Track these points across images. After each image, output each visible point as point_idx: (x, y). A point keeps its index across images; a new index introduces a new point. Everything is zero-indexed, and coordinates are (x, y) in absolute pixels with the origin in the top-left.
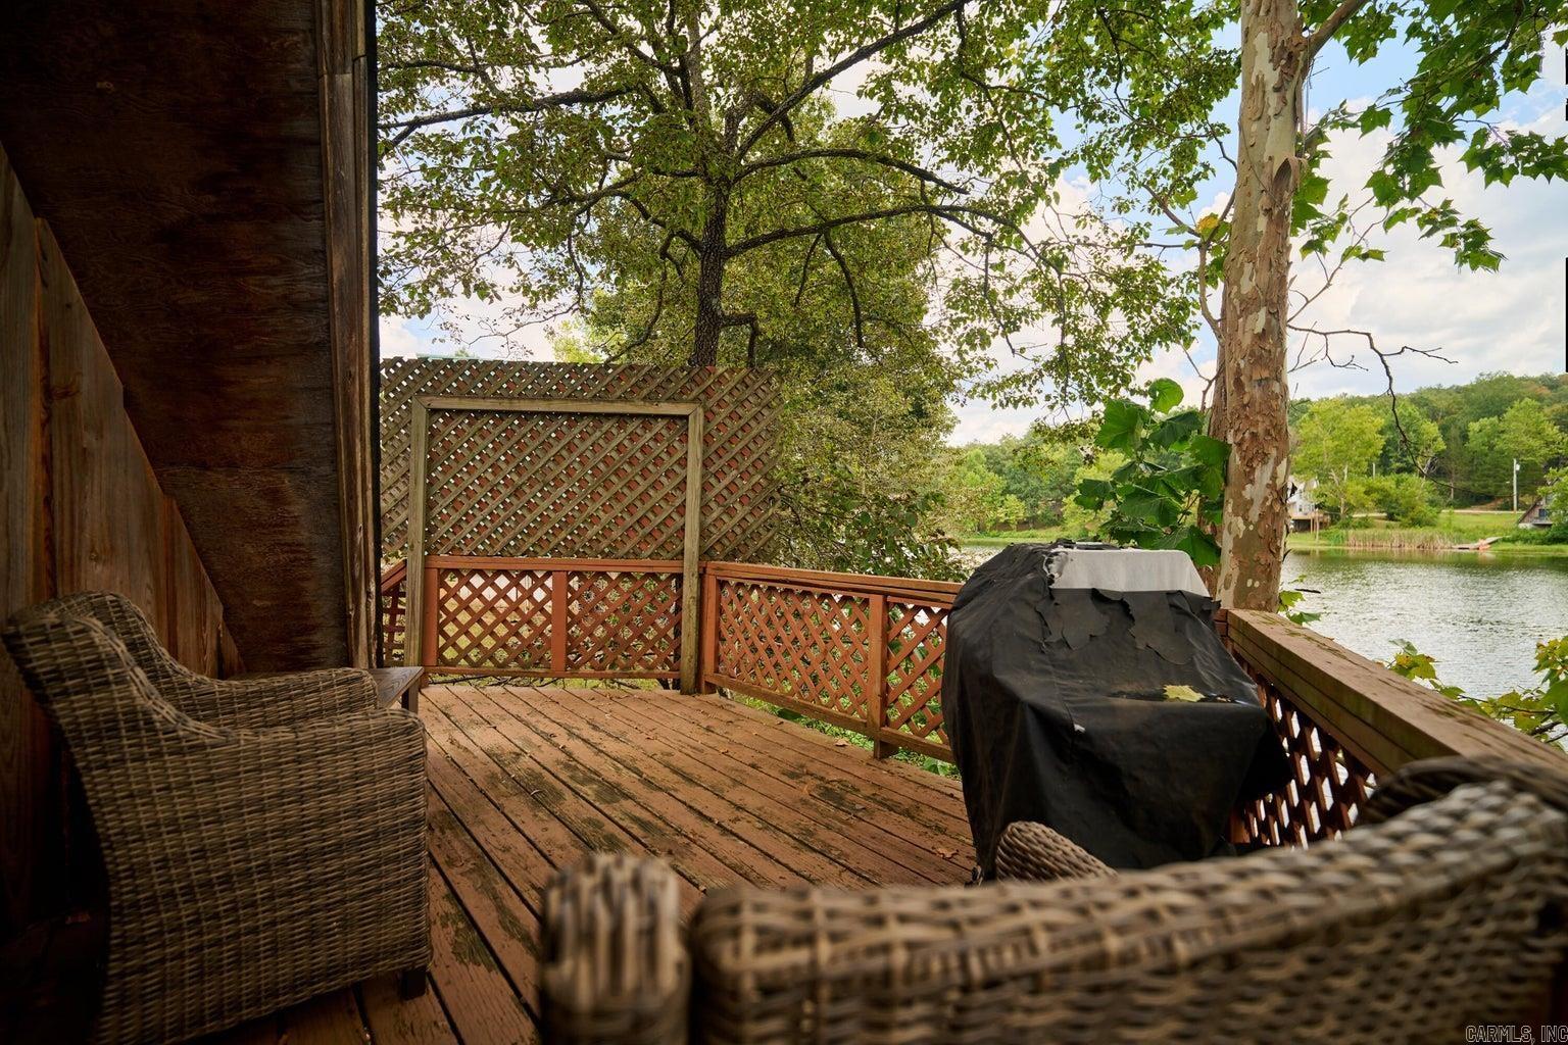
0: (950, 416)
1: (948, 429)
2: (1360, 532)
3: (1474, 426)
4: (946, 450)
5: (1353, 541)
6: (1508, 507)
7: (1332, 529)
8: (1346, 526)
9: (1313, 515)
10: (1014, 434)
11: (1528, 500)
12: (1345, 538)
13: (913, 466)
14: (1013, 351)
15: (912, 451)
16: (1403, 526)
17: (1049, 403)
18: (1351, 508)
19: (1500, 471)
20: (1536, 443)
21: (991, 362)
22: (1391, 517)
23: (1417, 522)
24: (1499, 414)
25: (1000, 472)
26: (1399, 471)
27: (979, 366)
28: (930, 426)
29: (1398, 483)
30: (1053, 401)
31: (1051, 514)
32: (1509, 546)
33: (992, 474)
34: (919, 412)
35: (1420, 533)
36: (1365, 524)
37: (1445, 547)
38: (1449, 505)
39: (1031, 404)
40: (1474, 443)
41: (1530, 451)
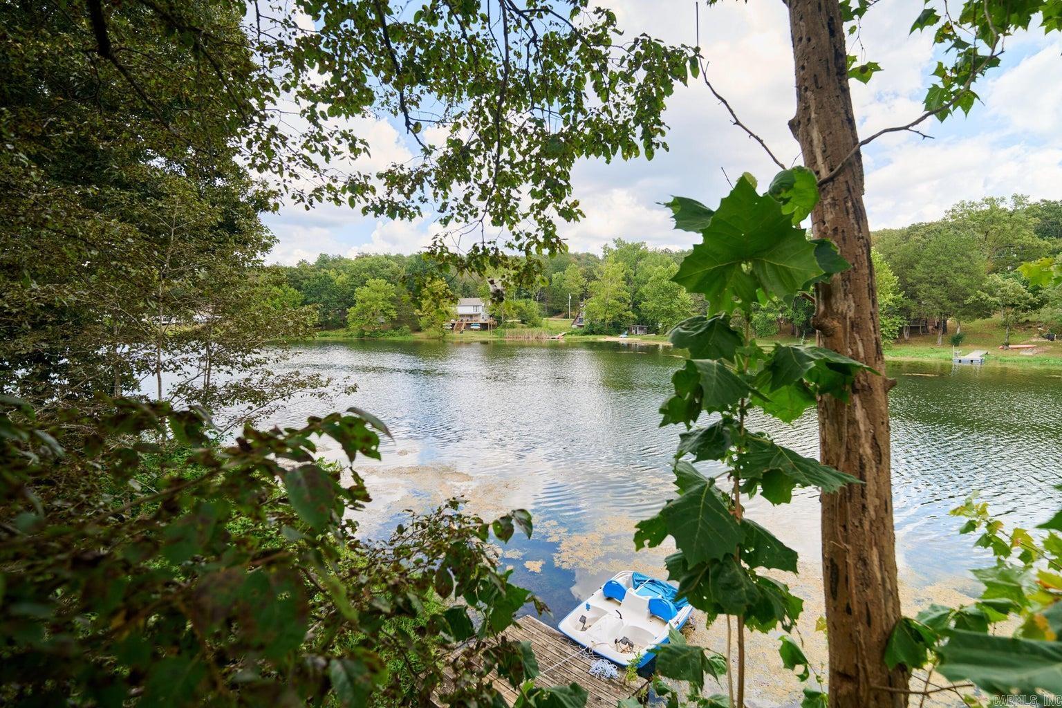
0: (269, 235)
1: (266, 248)
2: (511, 330)
3: (554, 276)
4: (263, 269)
5: (509, 336)
6: (566, 317)
7: (499, 329)
8: (504, 327)
9: (489, 321)
10: (308, 261)
11: (575, 314)
12: (504, 334)
13: (225, 284)
14: (408, 123)
15: (224, 268)
16: (529, 327)
17: (443, 216)
18: (506, 317)
19: (563, 299)
20: (576, 286)
21: (359, 145)
22: (523, 322)
23: (534, 325)
24: (563, 270)
25: (299, 288)
26: (526, 297)
27: (340, 148)
28: (245, 243)
29: (527, 303)
30: (447, 213)
31: (338, 320)
32: (570, 337)
33: (292, 289)
34: (230, 226)
35: (536, 330)
36: (512, 326)
37: (547, 338)
38: (546, 316)
39: (412, 217)
40: (554, 285)
41: (574, 290)
